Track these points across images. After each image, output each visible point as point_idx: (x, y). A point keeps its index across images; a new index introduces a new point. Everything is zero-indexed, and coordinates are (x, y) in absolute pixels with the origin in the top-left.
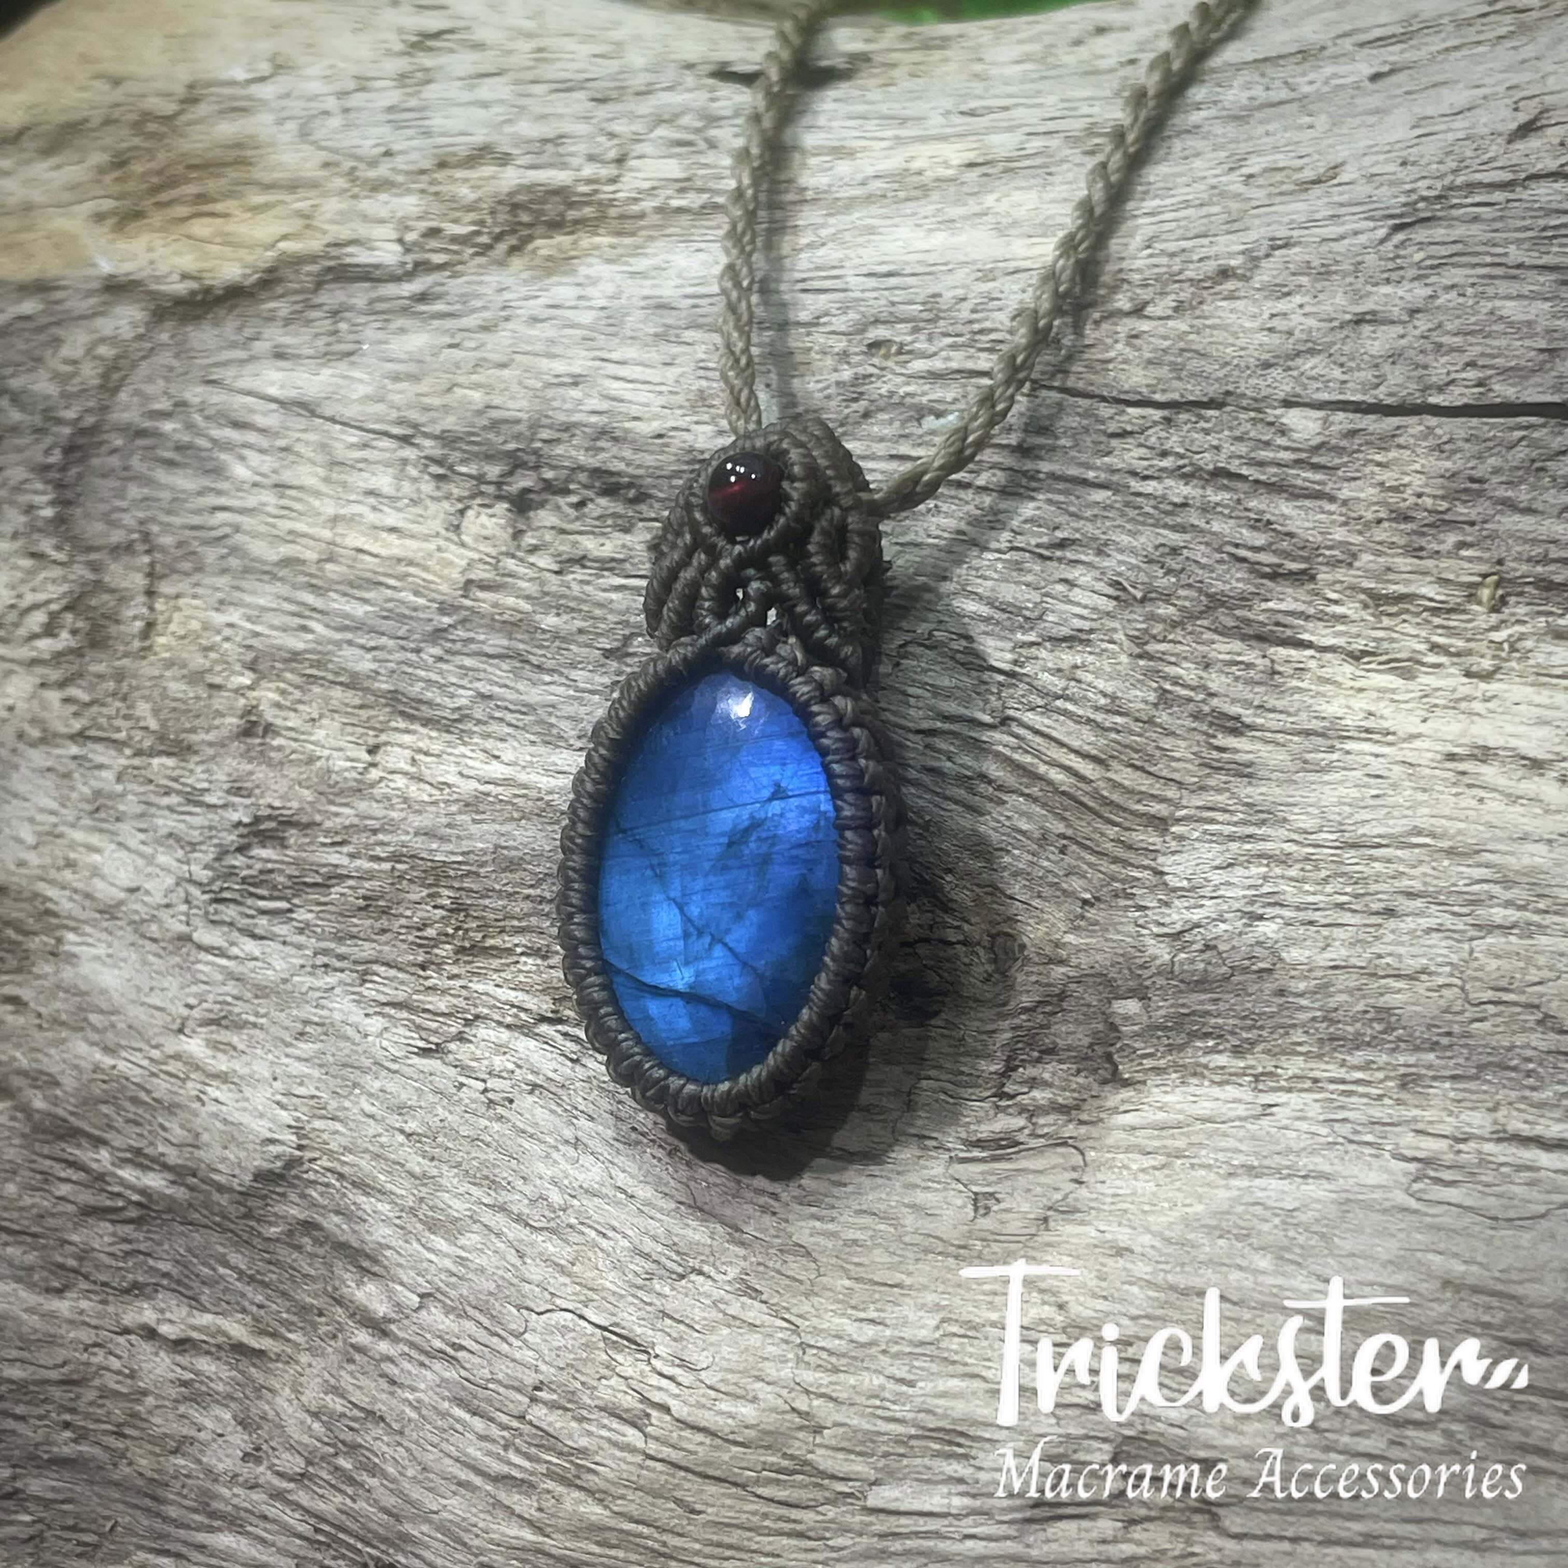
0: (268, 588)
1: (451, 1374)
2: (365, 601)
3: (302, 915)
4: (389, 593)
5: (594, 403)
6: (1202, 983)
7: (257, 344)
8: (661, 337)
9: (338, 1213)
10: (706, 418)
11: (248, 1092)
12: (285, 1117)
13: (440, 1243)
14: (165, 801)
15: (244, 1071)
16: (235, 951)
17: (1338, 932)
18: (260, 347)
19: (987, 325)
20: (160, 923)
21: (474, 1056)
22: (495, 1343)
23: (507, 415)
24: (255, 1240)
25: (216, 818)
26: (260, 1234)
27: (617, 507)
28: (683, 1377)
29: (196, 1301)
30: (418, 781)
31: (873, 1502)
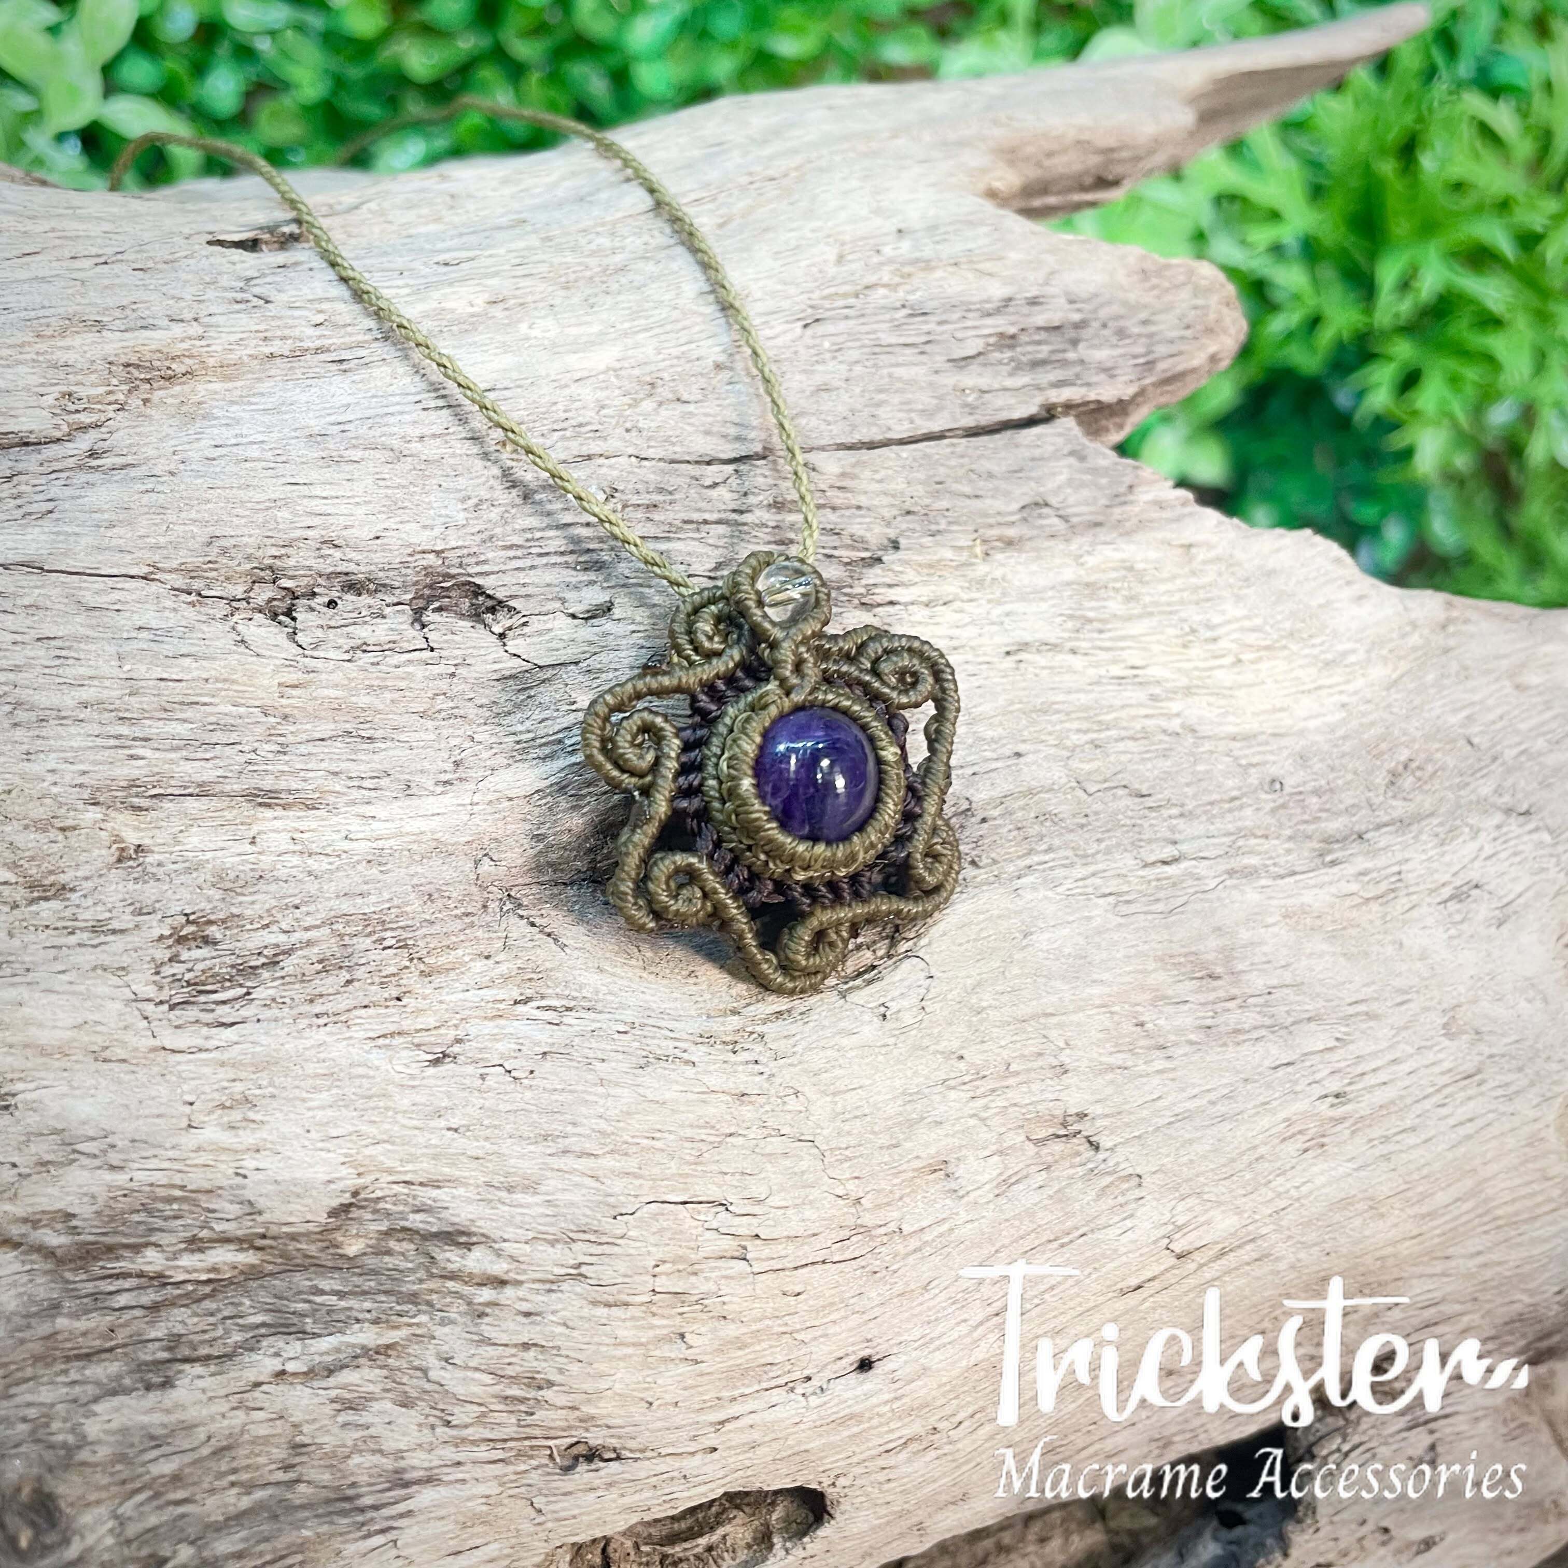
0: (73, 730)
1: (583, 1286)
2: (185, 721)
3: (263, 993)
4: (208, 709)
5: (306, 521)
8: (329, 461)
9: (416, 1211)
11: (286, 1152)
14: (72, 940)
15: (274, 1136)
16: (213, 1043)
20: (123, 1044)
21: (481, 1050)
22: (606, 1249)
23: (233, 541)
24: (340, 1263)
25: (134, 939)
26: (342, 1256)
27: (365, 599)
28: (756, 1210)
29: (303, 1334)
30: (310, 855)
31: (907, 1229)
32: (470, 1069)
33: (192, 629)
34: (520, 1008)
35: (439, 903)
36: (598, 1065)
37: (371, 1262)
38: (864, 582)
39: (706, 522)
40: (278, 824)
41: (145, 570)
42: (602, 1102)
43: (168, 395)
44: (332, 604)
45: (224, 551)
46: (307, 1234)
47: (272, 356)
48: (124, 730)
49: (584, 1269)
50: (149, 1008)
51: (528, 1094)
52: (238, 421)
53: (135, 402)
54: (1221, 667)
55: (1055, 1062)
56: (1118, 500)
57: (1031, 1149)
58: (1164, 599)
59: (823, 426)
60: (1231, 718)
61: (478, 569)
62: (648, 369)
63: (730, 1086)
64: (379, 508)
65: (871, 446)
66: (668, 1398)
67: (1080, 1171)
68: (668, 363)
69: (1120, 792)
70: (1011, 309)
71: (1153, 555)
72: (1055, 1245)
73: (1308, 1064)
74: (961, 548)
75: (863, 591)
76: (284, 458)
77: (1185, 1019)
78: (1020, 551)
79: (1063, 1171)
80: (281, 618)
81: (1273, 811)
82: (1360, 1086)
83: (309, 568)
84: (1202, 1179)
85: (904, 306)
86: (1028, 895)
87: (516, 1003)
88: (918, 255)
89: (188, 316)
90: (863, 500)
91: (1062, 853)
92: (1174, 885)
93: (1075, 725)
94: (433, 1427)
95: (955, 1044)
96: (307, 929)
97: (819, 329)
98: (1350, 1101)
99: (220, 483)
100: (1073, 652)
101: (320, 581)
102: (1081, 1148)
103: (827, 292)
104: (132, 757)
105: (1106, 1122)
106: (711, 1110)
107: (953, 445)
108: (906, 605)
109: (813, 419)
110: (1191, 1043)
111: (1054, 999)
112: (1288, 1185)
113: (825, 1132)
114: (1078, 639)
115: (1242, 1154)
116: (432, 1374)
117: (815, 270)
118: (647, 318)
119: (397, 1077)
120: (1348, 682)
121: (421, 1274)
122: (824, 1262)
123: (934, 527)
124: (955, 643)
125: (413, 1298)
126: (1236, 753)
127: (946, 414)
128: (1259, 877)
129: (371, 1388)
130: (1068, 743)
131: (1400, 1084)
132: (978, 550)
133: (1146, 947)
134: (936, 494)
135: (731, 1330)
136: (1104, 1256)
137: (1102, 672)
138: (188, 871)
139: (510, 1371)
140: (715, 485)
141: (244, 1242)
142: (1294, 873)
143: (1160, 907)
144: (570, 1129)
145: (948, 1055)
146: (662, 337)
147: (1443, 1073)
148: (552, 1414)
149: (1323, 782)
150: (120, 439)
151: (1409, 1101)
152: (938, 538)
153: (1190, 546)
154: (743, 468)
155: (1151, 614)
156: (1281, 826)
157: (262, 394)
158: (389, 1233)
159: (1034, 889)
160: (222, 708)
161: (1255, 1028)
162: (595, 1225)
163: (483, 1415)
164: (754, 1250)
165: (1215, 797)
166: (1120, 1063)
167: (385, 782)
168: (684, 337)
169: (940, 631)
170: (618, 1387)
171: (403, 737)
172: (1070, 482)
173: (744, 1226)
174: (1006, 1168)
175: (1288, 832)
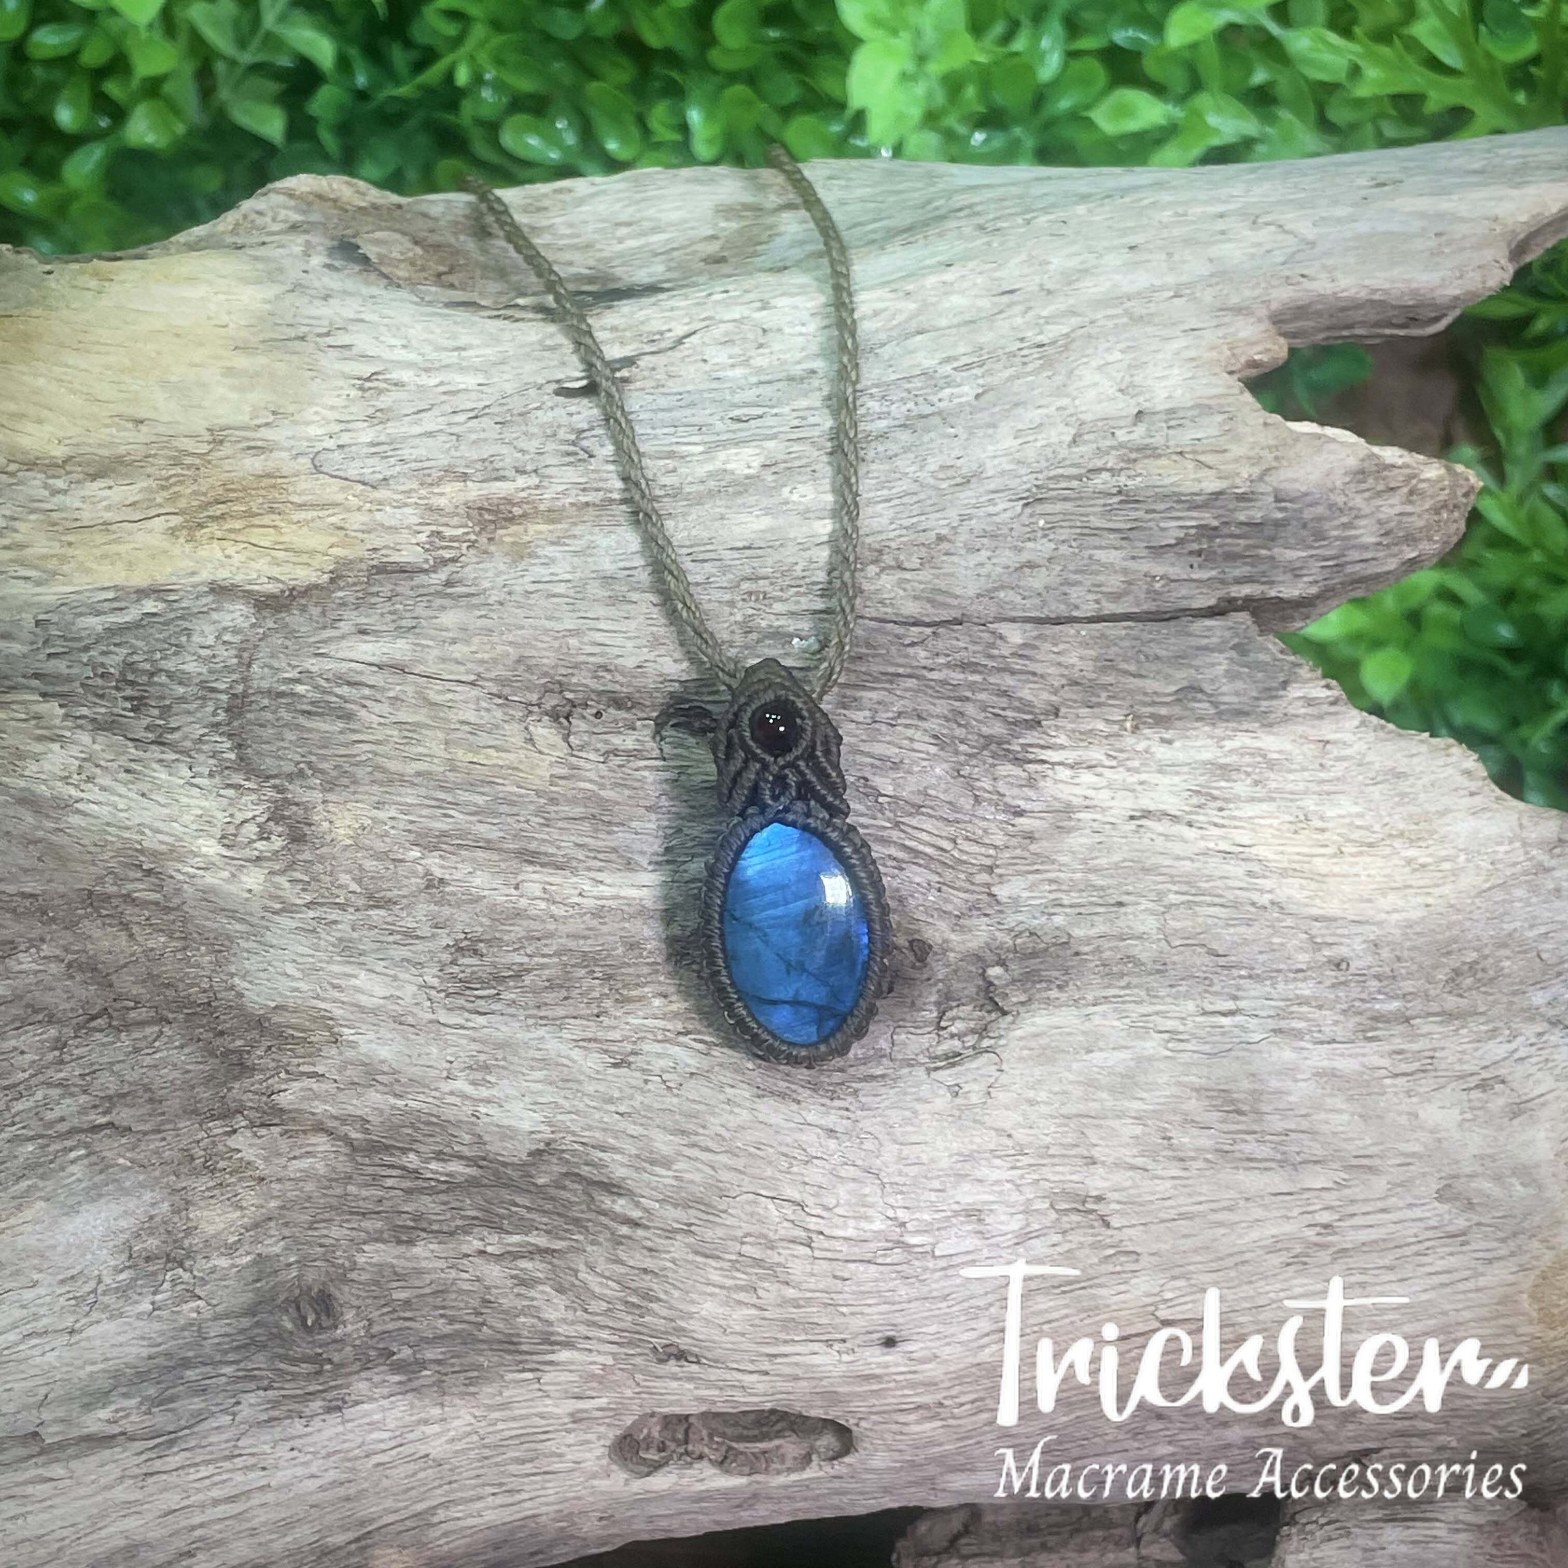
0: (409, 791)
1: (692, 1240)
2: (483, 794)
3: (508, 996)
4: (500, 788)
5: (590, 649)
6: (1034, 954)
7: (342, 624)
8: (614, 600)
9: (587, 1164)
10: (663, 652)
11: (507, 1106)
12: (538, 1117)
13: (658, 1170)
14: (391, 939)
15: (501, 1095)
16: (471, 1024)
17: (1095, 918)
18: (345, 627)
19: (814, 579)
20: (414, 1015)
21: (648, 1063)
22: (711, 1218)
23: (534, 662)
24: (532, 1188)
25: (431, 945)
26: (535, 1185)
27: (623, 714)
28: (824, 1214)
29: (501, 1229)
30: (554, 903)
31: (937, 1253)
32: (638, 1074)
33: (497, 727)
34: (682, 1039)
35: (637, 951)
36: (728, 1090)
37: (553, 1192)
38: (1021, 741)
39: (899, 675)
40: (536, 877)
41: (472, 678)
42: (726, 1116)
43: (507, 534)
44: (598, 715)
45: (529, 668)
46: (512, 1164)
47: (587, 504)
48: (442, 796)
49: (693, 1228)
50: (433, 993)
51: (675, 1100)
52: (553, 560)
53: (483, 540)
54: (1323, 855)
55: (1086, 1153)
56: (1268, 694)
57: (1053, 1215)
58: (1290, 787)
59: (1018, 599)
60: (1317, 902)
61: (710, 698)
62: (880, 538)
63: (822, 1122)
64: (645, 642)
65: (1058, 621)
66: (738, 1328)
67: (1090, 1239)
68: (898, 532)
69: (1199, 950)
70: (1219, 503)
71: (1288, 747)
72: (1058, 1291)
73: (1305, 1196)
74: (1114, 722)
75: (1018, 748)
76: (580, 596)
77: (1205, 1141)
78: (1167, 729)
79: (1076, 1238)
80: (562, 720)
81: (1333, 986)
82: (1348, 1223)
83: (586, 686)
84: (1191, 1268)
85: (1120, 492)
86: (1097, 1020)
87: (680, 1033)
88: (1148, 441)
89: (529, 468)
90: (1038, 668)
91: (1136, 991)
92: (1223, 1034)
93: (1175, 888)
94: (575, 1310)
95: (1007, 1125)
96: (544, 956)
97: (1039, 508)
98: (1336, 1233)
99: (532, 614)
100: (1190, 824)
101: (593, 696)
102: (1096, 1224)
103: (1052, 473)
104: (446, 815)
105: (1118, 1207)
106: (804, 1138)
107: (1130, 628)
108: (1053, 764)
109: (1011, 593)
110: (1207, 1161)
111: (1096, 1105)
112: (1268, 1288)
113: (890, 1170)
114: (1198, 814)
115: (1231, 1255)
116: (580, 1275)
117: (1049, 451)
118: (890, 489)
119: (588, 1071)
120: (1437, 886)
121: (584, 1207)
122: (869, 1262)
123: (1094, 699)
124: (1087, 803)
125: (576, 1221)
126: (1314, 932)
127: (1131, 598)
128: (1302, 1039)
129: (540, 1275)
130: (1166, 902)
131: (1384, 1231)
132: (1128, 725)
133: (1186, 1079)
134: (1103, 670)
135: (791, 1293)
136: (1097, 1308)
137: (1211, 845)
138: (471, 902)
139: (633, 1285)
140: (913, 644)
141: (472, 1161)
142: (1334, 1041)
143: (1207, 1048)
144: (701, 1131)
145: (1000, 1131)
146: (898, 509)
147: (1427, 1229)
148: (655, 1320)
149: (1387, 969)
150: (469, 573)
151: (1391, 1245)
152: (1096, 710)
153: (1328, 742)
154: (941, 630)
155: (1273, 799)
156: (1337, 1000)
157: (575, 536)
158: (566, 1175)
159: (1104, 1016)
160: (508, 789)
161: (1266, 1160)
162: (707, 1200)
163: (609, 1310)
164: (818, 1241)
165: (1282, 966)
166: (1140, 1165)
167: (613, 856)
168: (916, 510)
169: (1077, 790)
170: (703, 1313)
171: (634, 824)
172: (1227, 671)
173: (813, 1223)
174: (1028, 1225)
175: (1344, 1006)
